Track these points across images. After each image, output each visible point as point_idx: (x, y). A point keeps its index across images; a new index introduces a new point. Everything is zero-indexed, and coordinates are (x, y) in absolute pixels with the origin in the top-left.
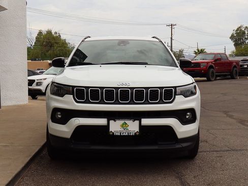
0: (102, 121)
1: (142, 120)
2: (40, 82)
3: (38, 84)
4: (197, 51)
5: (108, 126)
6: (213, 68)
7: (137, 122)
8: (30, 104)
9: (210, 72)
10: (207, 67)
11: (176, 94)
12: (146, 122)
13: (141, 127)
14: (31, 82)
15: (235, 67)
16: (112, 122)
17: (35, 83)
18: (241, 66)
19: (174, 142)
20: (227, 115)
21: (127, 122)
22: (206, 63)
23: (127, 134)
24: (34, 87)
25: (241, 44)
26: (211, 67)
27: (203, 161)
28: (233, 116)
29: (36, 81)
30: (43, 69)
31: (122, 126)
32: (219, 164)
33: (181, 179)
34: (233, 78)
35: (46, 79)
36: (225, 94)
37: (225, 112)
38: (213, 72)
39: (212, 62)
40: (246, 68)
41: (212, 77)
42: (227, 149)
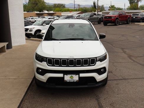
0: (61, 75)
1: (80, 74)
2: (31, 30)
3: (30, 31)
4: (110, 6)
5: (64, 78)
6: (118, 19)
7: (77, 76)
8: (27, 44)
9: (117, 21)
10: (115, 18)
11: (96, 61)
12: (82, 75)
13: (79, 77)
14: (27, 30)
15: (129, 18)
16: (65, 76)
17: (29, 30)
18: (132, 17)
19: (95, 83)
20: (123, 51)
21: (73, 75)
22: (115, 16)
23: (73, 81)
24: (28, 32)
25: (133, 3)
26: (117, 18)
27: (109, 87)
28: (126, 52)
29: (29, 29)
30: (33, 17)
31: (70, 77)
32: (116, 89)
33: (98, 101)
34: (127, 23)
35: (34, 28)
36: (123, 35)
37: (123, 49)
38: (118, 21)
39: (117, 16)
40: (134, 19)
41: (118, 23)
42: (121, 78)
